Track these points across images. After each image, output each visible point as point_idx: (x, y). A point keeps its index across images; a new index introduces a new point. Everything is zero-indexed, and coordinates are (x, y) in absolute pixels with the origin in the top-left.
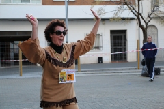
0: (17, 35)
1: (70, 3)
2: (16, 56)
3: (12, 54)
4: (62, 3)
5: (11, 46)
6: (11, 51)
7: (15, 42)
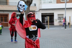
0: (48, 14)
1: (67, 2)
2: (47, 22)
3: (46, 21)
4: (64, 2)
5: (45, 18)
6: (45, 20)
7: (47, 17)
